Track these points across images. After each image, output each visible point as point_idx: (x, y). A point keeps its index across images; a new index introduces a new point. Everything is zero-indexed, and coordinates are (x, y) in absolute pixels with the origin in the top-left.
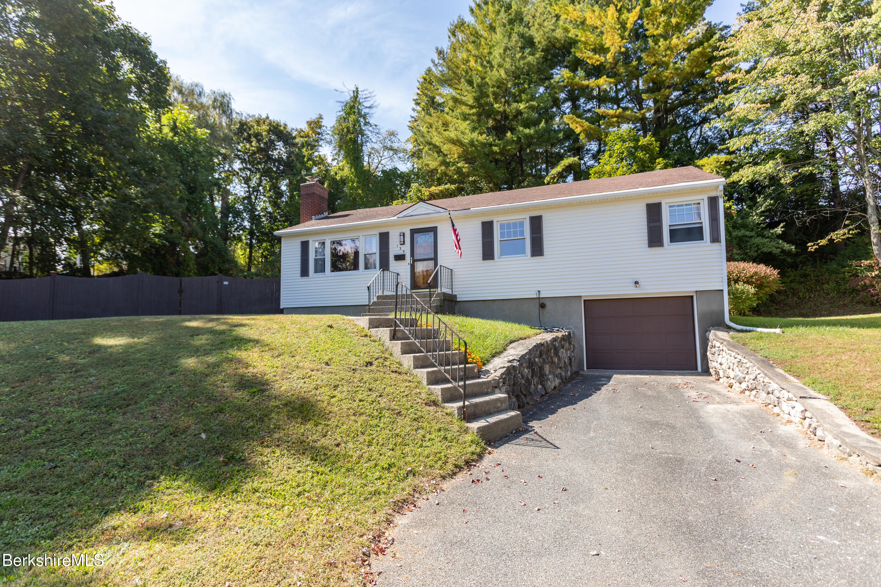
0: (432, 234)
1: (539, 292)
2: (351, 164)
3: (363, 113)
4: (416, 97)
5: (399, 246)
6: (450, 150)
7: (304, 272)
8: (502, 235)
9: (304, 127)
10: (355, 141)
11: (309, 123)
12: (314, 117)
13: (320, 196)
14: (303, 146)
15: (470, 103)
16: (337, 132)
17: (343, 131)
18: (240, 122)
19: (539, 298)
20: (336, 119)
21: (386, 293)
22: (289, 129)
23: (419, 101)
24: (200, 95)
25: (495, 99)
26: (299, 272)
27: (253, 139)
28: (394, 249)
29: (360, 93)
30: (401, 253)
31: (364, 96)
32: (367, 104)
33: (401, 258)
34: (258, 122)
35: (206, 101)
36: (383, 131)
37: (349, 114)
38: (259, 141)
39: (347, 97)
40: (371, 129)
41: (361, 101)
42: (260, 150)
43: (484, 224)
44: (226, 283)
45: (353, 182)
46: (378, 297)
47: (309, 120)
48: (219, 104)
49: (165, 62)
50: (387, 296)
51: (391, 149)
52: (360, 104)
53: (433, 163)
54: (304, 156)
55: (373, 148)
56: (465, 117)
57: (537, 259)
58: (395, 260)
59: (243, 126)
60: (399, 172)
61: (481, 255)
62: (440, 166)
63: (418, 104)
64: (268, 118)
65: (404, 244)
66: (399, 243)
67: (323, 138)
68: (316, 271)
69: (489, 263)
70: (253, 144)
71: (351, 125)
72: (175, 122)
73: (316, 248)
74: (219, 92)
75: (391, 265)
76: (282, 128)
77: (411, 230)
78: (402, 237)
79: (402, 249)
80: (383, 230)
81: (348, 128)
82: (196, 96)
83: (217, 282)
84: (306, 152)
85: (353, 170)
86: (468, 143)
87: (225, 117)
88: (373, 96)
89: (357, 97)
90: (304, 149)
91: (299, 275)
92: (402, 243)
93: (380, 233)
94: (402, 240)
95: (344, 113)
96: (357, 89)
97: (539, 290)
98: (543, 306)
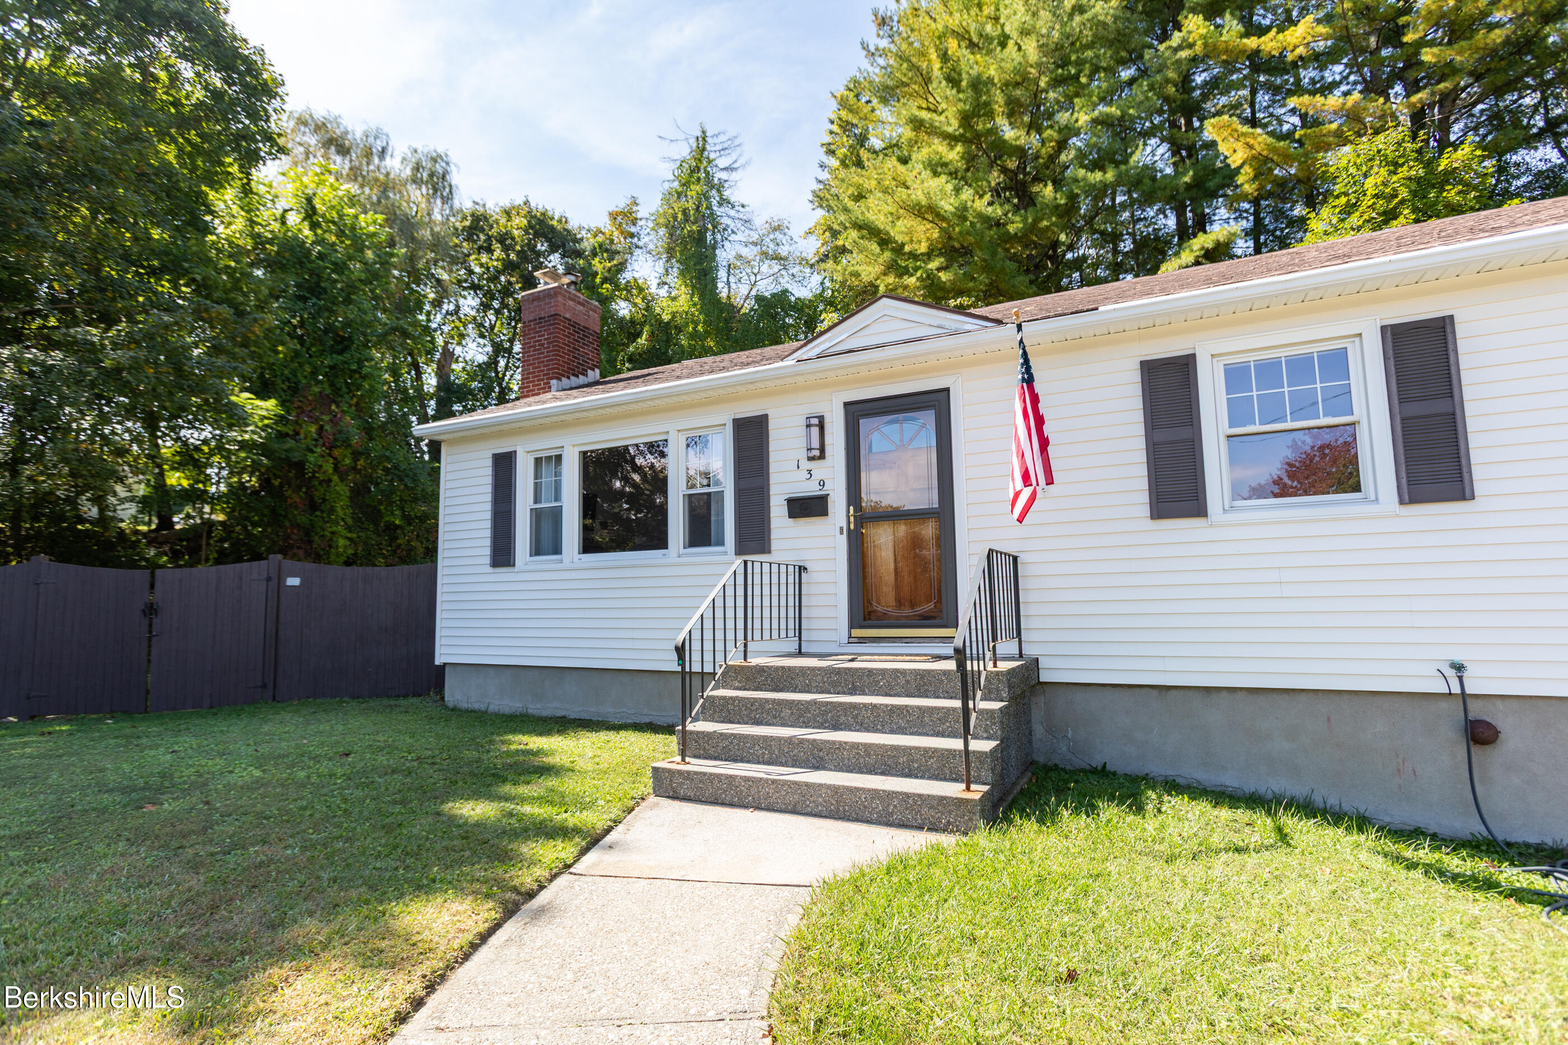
1: (1461, 667)
2: (693, 287)
3: (716, 181)
4: (828, 139)
5: (806, 465)
6: (910, 232)
7: (502, 554)
8: (1237, 413)
9: (603, 222)
10: (699, 238)
11: (613, 216)
13: (574, 325)
14: (594, 254)
15: (950, 130)
16: (662, 221)
17: (675, 218)
18: (473, 215)
19: (1460, 696)
20: (660, 196)
22: (573, 224)
23: (833, 147)
24: (383, 152)
26: (488, 551)
27: (496, 246)
29: (709, 140)
30: (810, 489)
31: (718, 148)
32: (722, 163)
33: (811, 507)
34: (508, 213)
35: (395, 165)
36: (759, 221)
37: (686, 184)
38: (506, 249)
39: (684, 151)
40: (732, 213)
41: (712, 156)
42: (509, 266)
43: (1150, 368)
44: (293, 581)
45: (696, 324)
46: (732, 673)
47: (612, 208)
48: (425, 175)
51: (777, 258)
52: (710, 162)
54: (596, 273)
55: (739, 257)
56: (937, 167)
57: (1438, 514)
58: (792, 515)
59: (479, 223)
60: (793, 299)
62: (885, 274)
63: (831, 152)
64: (526, 203)
65: (822, 456)
66: (803, 454)
67: (640, 244)
68: (537, 550)
69: (1182, 529)
70: (496, 254)
71: (691, 205)
72: (309, 200)
73: (537, 475)
74: (426, 151)
75: (774, 535)
76: (555, 223)
77: (846, 405)
78: (815, 431)
79: (817, 475)
80: (748, 410)
81: (685, 212)
82: (376, 160)
83: (269, 579)
84: (598, 265)
85: (696, 299)
86: (952, 213)
87: (439, 202)
88: (737, 142)
89: (704, 149)
90: (597, 259)
91: (487, 560)
92: (817, 453)
93: (736, 421)
94: (816, 443)
95: (676, 184)
96: (704, 132)
97: (1453, 657)
98: (1485, 737)
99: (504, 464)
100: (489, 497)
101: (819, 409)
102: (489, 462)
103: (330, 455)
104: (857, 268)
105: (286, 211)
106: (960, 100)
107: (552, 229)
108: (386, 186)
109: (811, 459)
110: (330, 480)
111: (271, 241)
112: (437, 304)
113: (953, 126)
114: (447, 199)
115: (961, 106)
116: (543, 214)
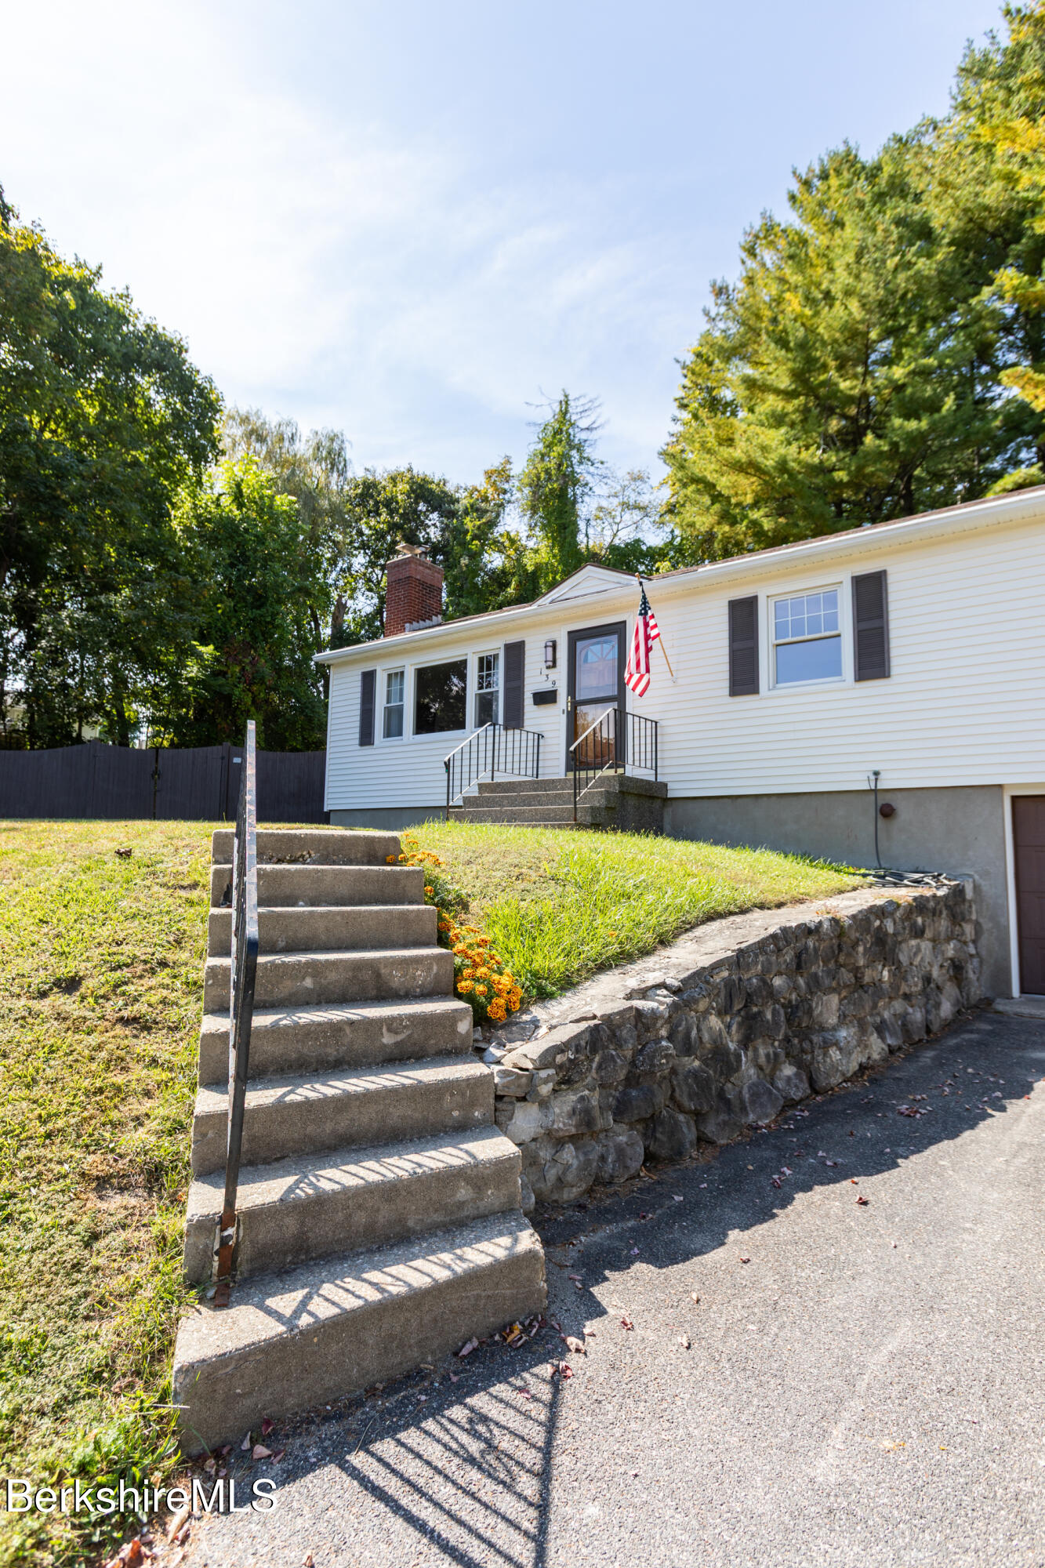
0: (614, 638)
1: (876, 773)
2: (554, 539)
3: (576, 441)
4: (681, 393)
5: (545, 671)
6: (735, 486)
7: (366, 737)
8: (780, 630)
9: (480, 482)
10: (562, 494)
11: (489, 475)
12: (496, 463)
13: (423, 583)
14: (466, 513)
15: (782, 386)
16: (526, 481)
17: (539, 478)
18: (364, 483)
19: (875, 791)
20: (527, 457)
21: (500, 778)
22: (450, 488)
23: (685, 401)
24: (292, 439)
25: (840, 368)
26: (357, 736)
27: (383, 510)
28: (535, 680)
29: (571, 403)
30: (546, 686)
31: (579, 410)
32: (583, 424)
33: (545, 698)
34: (393, 480)
35: (303, 448)
36: (622, 473)
37: (549, 446)
38: (391, 512)
39: (547, 414)
40: (592, 469)
41: (574, 418)
42: (393, 527)
43: (733, 605)
44: (237, 760)
45: (555, 573)
46: (482, 787)
47: (488, 467)
48: (324, 454)
49: (210, 381)
50: (499, 784)
51: (637, 507)
52: (572, 425)
53: (704, 519)
54: (468, 531)
55: (601, 509)
56: (778, 420)
57: (872, 686)
58: (536, 703)
59: (368, 490)
60: (644, 548)
61: (726, 684)
62: (719, 523)
63: (684, 406)
64: (410, 470)
65: (554, 665)
66: (544, 666)
67: (513, 499)
68: (388, 734)
69: (745, 701)
70: (383, 518)
71: (552, 465)
72: (238, 485)
73: (389, 685)
74: (325, 433)
75: (526, 716)
76: (433, 486)
77: (569, 633)
78: (550, 650)
79: (551, 678)
80: (513, 638)
81: (547, 471)
82: (286, 444)
83: (223, 758)
84: (470, 524)
85: (556, 551)
86: (773, 467)
87: (335, 475)
88: (596, 404)
89: (566, 412)
90: (468, 519)
91: (357, 742)
92: (551, 664)
93: (506, 645)
94: (550, 658)
95: (541, 446)
96: (566, 396)
97: (876, 769)
98: (887, 812)
99: (369, 679)
100: (359, 701)
101: (553, 636)
102: (359, 678)
103: (249, 690)
104: (692, 519)
105: (220, 495)
106: (789, 360)
107: (431, 491)
108: (295, 464)
109: (548, 667)
110: (249, 711)
111: (209, 520)
112: (333, 562)
113: (785, 382)
114: (342, 473)
115: (790, 365)
116: (423, 480)
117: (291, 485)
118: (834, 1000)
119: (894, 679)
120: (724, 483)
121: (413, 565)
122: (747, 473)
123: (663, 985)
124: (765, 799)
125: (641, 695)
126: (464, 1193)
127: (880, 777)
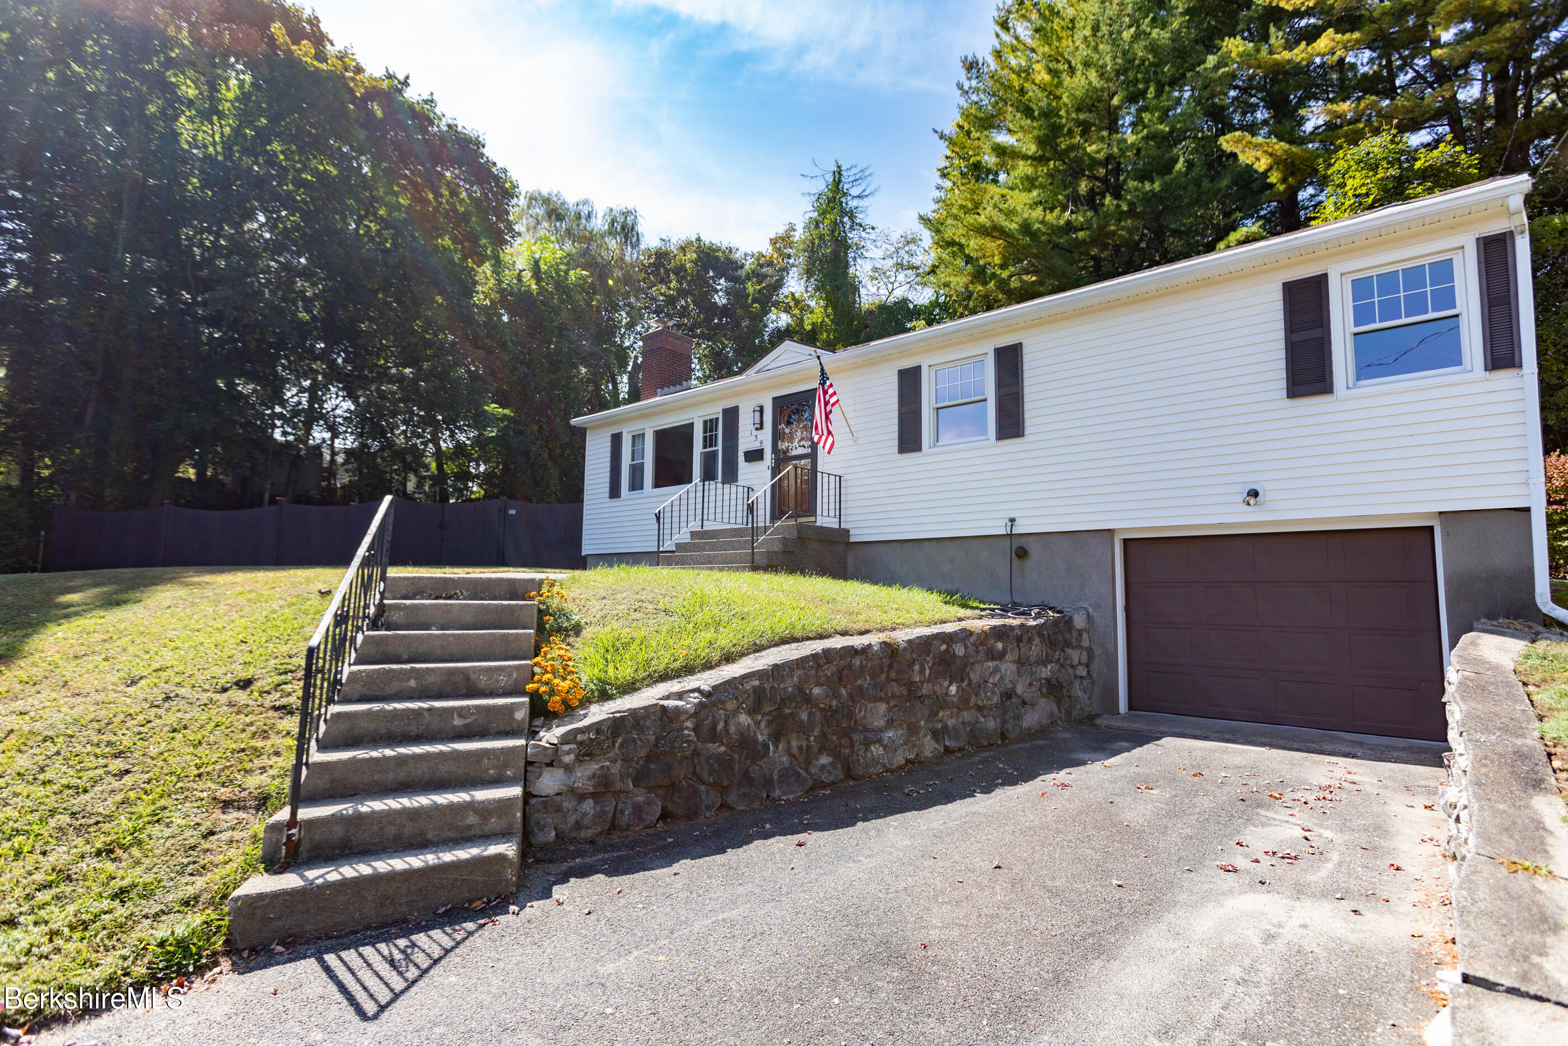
1: (1012, 520)
2: (827, 299)
3: (849, 209)
4: (944, 163)
5: (755, 432)
7: (615, 492)
8: (939, 395)
9: (766, 248)
10: (835, 259)
11: (773, 242)
12: (781, 230)
13: (673, 353)
14: (749, 278)
15: (1031, 153)
16: (803, 247)
17: (813, 244)
18: (656, 254)
19: (1011, 536)
20: (805, 225)
21: (709, 526)
22: (738, 256)
23: (948, 170)
24: (589, 216)
25: (1083, 134)
26: (608, 490)
27: (672, 277)
28: (747, 440)
29: (844, 173)
30: (756, 446)
31: (851, 179)
32: (855, 192)
33: (755, 456)
34: (683, 249)
35: (599, 224)
36: (896, 237)
37: (823, 213)
38: (680, 280)
39: (820, 186)
40: (863, 234)
41: (847, 187)
42: (683, 293)
43: (902, 373)
44: (512, 512)
46: (693, 534)
47: (773, 236)
48: (619, 228)
49: (505, 171)
50: (706, 532)
51: (910, 267)
52: (845, 193)
53: (958, 279)
54: (749, 295)
55: (875, 270)
56: (1029, 183)
57: (1011, 445)
58: (747, 460)
59: (661, 259)
60: (911, 306)
61: (896, 443)
62: (973, 283)
63: (946, 175)
65: (761, 427)
66: (753, 428)
67: (794, 263)
68: (632, 488)
69: (911, 458)
70: (672, 285)
71: (826, 232)
73: (633, 446)
74: (619, 209)
75: (740, 472)
76: (720, 254)
77: (774, 399)
78: (758, 414)
79: (759, 439)
80: (729, 404)
81: (821, 237)
82: (583, 221)
83: (500, 510)
84: (751, 288)
85: (829, 310)
86: (1018, 230)
87: (629, 248)
88: (867, 173)
89: (840, 181)
90: (749, 284)
91: (607, 495)
92: (759, 426)
93: (724, 410)
94: (758, 421)
95: (816, 214)
96: (839, 167)
97: (1012, 516)
98: (1022, 553)
99: (616, 440)
100: (609, 459)
101: (761, 402)
102: (609, 439)
103: (546, 446)
105: (521, 271)
106: (1034, 128)
107: (717, 258)
108: (590, 238)
109: (757, 429)
110: (546, 465)
111: (511, 294)
112: (630, 326)
113: (1031, 148)
114: (635, 245)
115: (1036, 132)
116: (709, 248)
117: (588, 260)
118: (882, 707)
119: (1028, 438)
120: (974, 244)
121: (664, 337)
122: (993, 237)
123: (697, 690)
124: (927, 543)
125: (829, 453)
126: (472, 819)
127: (1015, 523)
